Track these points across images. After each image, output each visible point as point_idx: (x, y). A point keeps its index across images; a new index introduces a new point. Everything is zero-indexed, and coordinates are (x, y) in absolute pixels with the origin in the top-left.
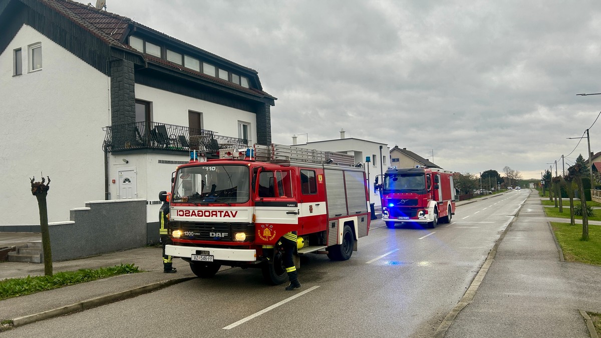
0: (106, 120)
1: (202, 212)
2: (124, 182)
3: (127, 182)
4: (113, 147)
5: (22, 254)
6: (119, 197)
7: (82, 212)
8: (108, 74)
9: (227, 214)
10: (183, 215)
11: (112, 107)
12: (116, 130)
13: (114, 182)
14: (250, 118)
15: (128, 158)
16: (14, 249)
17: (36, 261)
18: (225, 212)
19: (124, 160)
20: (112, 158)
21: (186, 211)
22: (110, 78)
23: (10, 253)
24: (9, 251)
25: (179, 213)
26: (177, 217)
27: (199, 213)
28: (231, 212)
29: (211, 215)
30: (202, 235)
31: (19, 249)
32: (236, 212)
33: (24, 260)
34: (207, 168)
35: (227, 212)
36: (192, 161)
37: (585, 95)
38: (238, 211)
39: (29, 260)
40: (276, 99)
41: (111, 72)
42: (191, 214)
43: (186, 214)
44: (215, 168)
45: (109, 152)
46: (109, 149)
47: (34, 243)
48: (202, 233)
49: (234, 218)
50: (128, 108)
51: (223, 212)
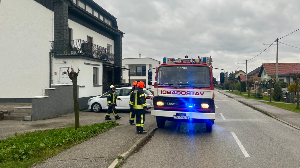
0: (51, 37)
1: (180, 92)
2: (63, 74)
3: (65, 74)
4: (55, 53)
5: (13, 115)
6: (59, 82)
7: (51, 90)
8: (53, 10)
9: (197, 93)
10: (166, 93)
11: (54, 30)
12: (57, 44)
13: (56, 74)
14: (111, 42)
15: (67, 60)
16: (7, 112)
17: (27, 119)
18: (196, 92)
19: (64, 62)
20: (54, 60)
21: (168, 91)
22: (53, 12)
23: (5, 115)
24: (4, 114)
25: (162, 92)
26: (161, 94)
27: (178, 92)
28: (200, 92)
29: (186, 93)
30: (179, 105)
31: (9, 113)
32: (204, 93)
33: (17, 119)
34: (181, 67)
35: (197, 92)
36: (165, 63)
37: (264, 44)
38: (205, 92)
39: (22, 119)
40: (124, 34)
41: (54, 9)
42: (171, 93)
43: (168, 93)
44: (186, 67)
45: (53, 56)
46: (52, 54)
47: (19, 108)
48: (180, 103)
49: (202, 96)
50: (66, 31)
51: (195, 92)
